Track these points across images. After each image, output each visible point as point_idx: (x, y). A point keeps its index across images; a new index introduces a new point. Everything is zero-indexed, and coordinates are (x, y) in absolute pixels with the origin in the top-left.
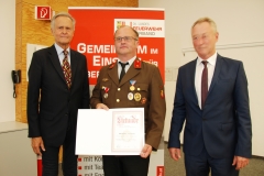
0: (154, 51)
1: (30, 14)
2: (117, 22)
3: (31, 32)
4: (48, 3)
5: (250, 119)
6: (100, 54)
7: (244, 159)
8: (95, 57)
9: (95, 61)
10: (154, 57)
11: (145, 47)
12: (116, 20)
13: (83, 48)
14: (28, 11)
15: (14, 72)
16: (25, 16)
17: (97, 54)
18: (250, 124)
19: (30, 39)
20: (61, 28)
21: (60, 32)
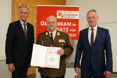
0: (74, 25)
5: (112, 55)
7: (109, 72)
18: (112, 57)
20: (22, 12)
21: (21, 15)
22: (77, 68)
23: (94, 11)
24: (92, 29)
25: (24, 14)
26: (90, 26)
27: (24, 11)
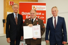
0: (43, 14)
1: (8, 4)
2: (33, 6)
3: (8, 9)
4: (13, 1)
6: (28, 15)
7: (65, 42)
8: (27, 16)
9: (27, 17)
10: (43, 16)
11: (41, 13)
12: (32, 6)
13: (23, 13)
14: (7, 3)
15: (3, 20)
16: (6, 4)
17: (27, 15)
19: (8, 11)
20: (15, 8)
21: (15, 9)
22: (47, 41)
23: (56, 7)
24: (55, 18)
25: (16, 9)
26: (54, 16)
27: (16, 7)
